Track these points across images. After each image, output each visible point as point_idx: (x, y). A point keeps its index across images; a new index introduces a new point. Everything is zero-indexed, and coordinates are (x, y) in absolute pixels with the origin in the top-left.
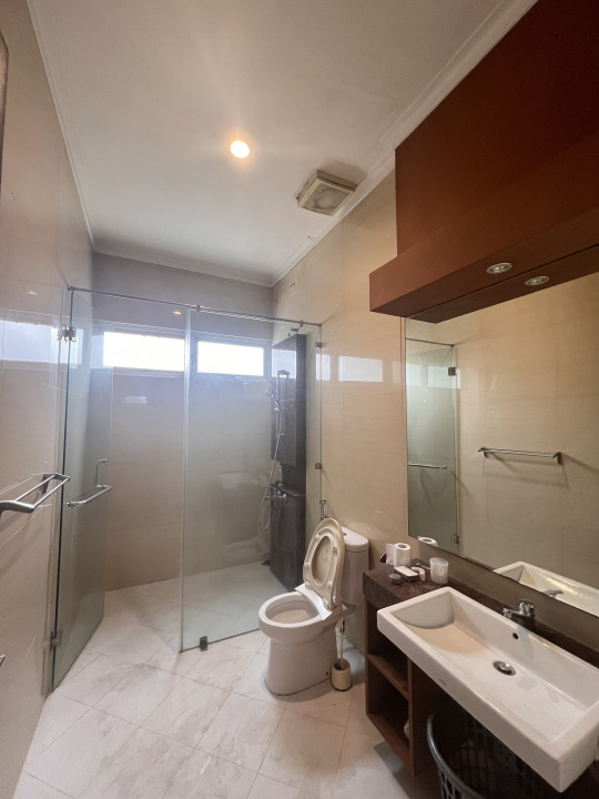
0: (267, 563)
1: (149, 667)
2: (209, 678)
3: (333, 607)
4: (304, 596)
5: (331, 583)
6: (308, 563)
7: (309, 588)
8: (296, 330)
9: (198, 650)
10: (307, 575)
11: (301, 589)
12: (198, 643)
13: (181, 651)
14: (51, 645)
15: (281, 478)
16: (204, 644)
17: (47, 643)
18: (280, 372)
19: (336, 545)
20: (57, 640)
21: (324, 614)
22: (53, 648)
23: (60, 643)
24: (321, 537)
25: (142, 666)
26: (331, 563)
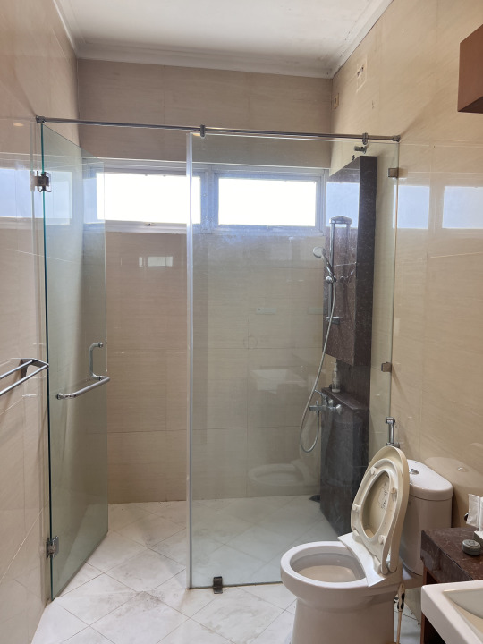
0: (316, 499)
1: (152, 598)
2: (219, 627)
3: (386, 570)
4: (349, 549)
5: (384, 538)
6: (357, 506)
7: (358, 540)
8: (363, 149)
9: (210, 591)
10: (356, 522)
11: (347, 540)
12: (211, 584)
13: (191, 588)
14: (48, 551)
15: (335, 381)
16: (218, 585)
17: (43, 549)
18: (335, 220)
19: (396, 487)
20: (53, 548)
21: (373, 578)
22: (49, 554)
23: (57, 551)
24: (378, 472)
25: (144, 595)
26: (388, 510)
